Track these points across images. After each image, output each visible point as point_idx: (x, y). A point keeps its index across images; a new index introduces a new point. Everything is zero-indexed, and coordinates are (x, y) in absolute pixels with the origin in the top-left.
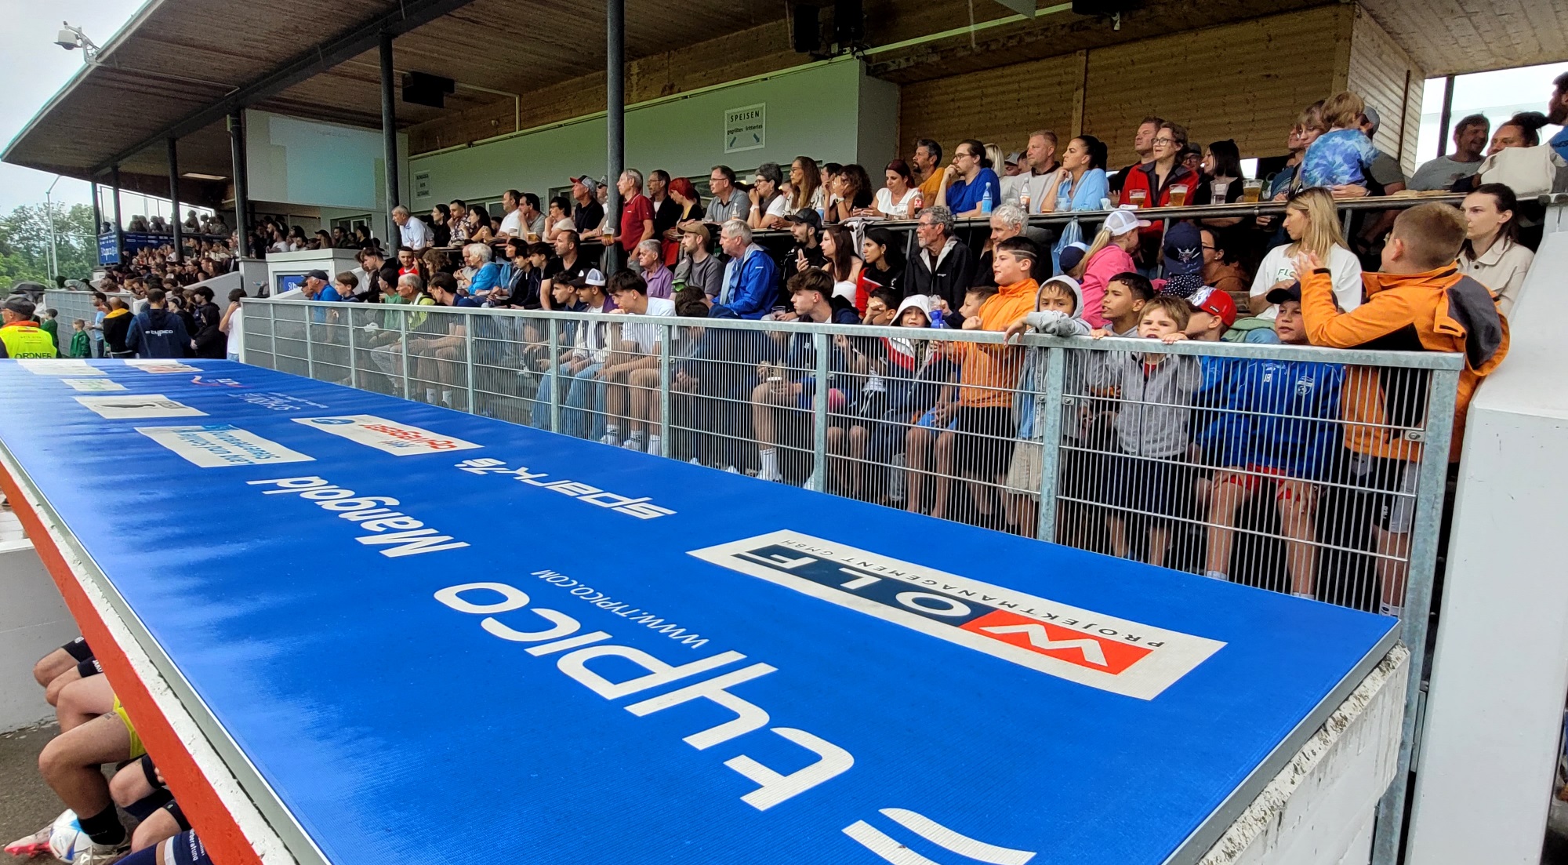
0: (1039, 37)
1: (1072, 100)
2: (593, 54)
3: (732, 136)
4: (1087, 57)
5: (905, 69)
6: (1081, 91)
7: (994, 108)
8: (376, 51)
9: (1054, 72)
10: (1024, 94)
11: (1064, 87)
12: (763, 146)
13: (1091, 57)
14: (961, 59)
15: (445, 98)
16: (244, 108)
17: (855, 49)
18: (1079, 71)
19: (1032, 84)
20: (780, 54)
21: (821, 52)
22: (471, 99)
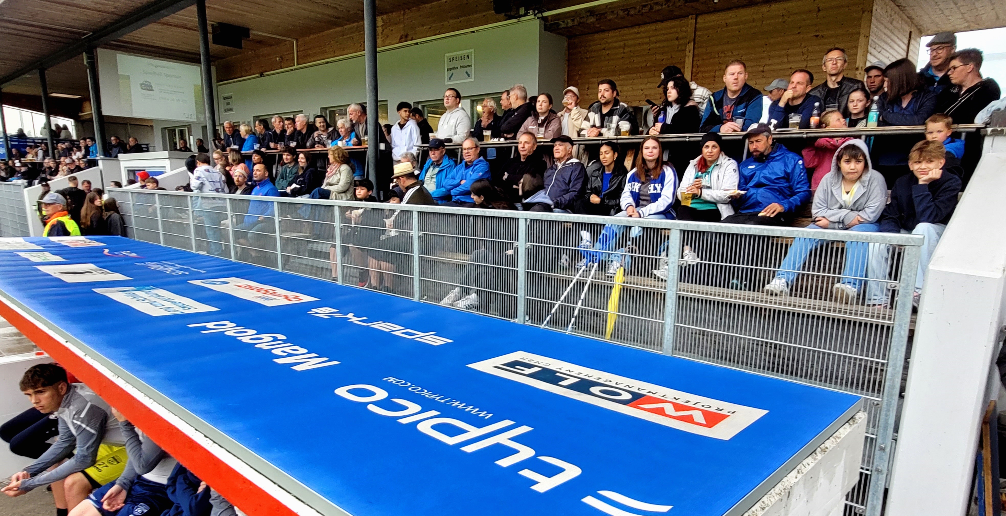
0: (664, 6)
1: (685, 50)
2: (349, 11)
3: (450, 72)
4: (696, 21)
5: (571, 27)
6: (692, 44)
7: (632, 54)
8: (194, 8)
9: (673, 30)
10: (652, 46)
11: (681, 42)
12: (473, 80)
13: (699, 20)
14: (610, 20)
15: (243, 41)
16: (96, 48)
17: (536, 12)
18: (691, 30)
19: (659, 38)
20: (484, 14)
21: (513, 13)
22: (261, 42)
